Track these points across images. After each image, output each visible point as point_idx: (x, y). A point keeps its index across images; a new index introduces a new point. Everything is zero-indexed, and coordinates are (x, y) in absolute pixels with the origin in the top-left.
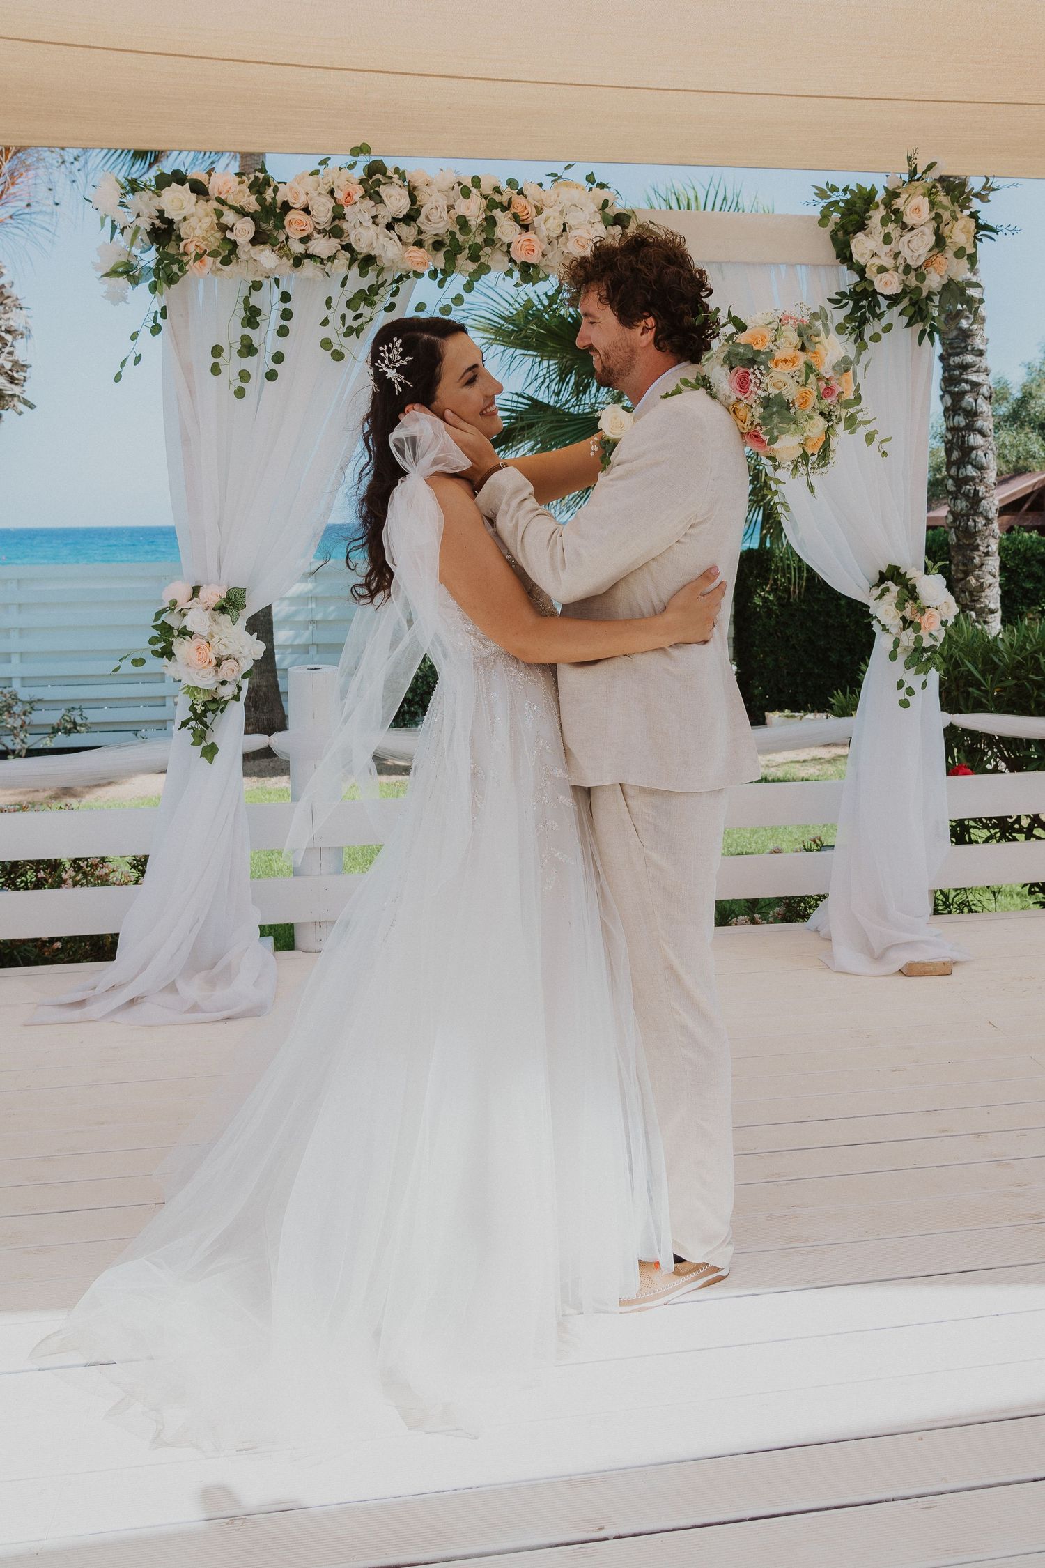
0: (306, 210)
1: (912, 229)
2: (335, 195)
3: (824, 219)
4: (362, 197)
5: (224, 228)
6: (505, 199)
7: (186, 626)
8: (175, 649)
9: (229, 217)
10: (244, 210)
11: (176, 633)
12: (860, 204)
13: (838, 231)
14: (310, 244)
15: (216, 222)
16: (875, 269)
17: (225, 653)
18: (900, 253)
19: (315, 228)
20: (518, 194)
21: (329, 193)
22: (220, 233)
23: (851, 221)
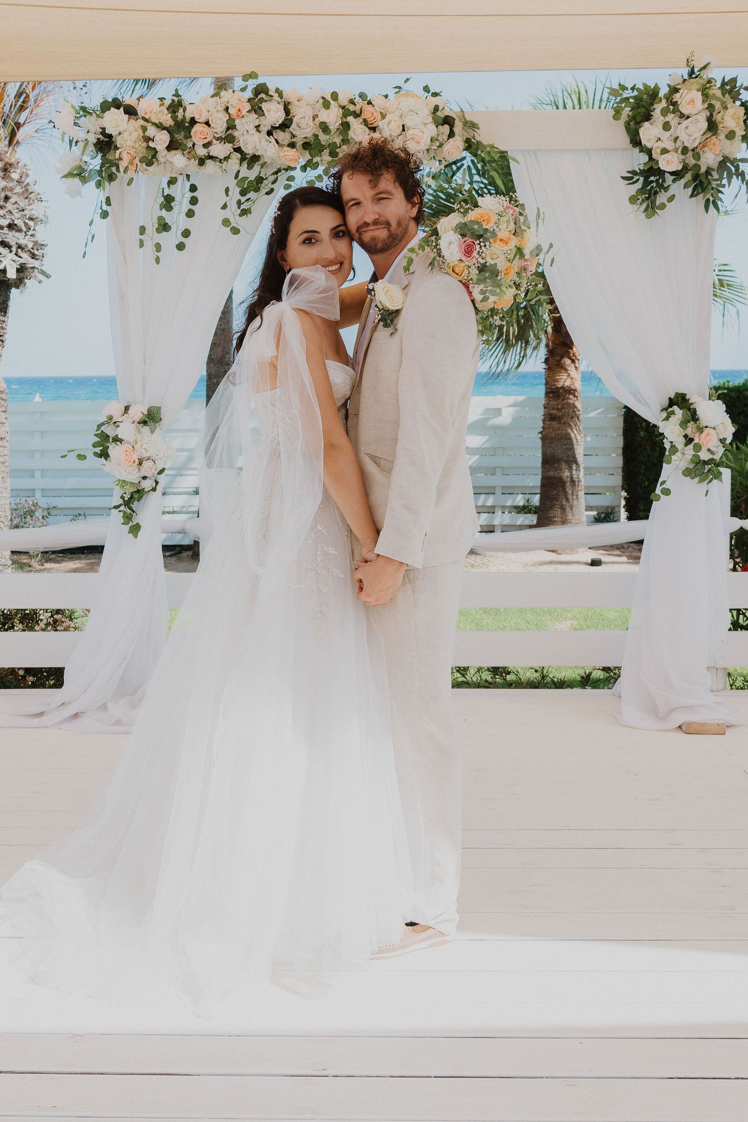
0: (207, 123)
1: (688, 117)
2: (230, 111)
3: (618, 113)
4: (249, 112)
5: (148, 139)
6: (357, 109)
7: (117, 435)
8: (110, 452)
9: (152, 131)
10: (162, 125)
11: (111, 440)
12: (645, 99)
13: (630, 121)
14: (210, 148)
15: (142, 135)
16: (659, 151)
17: (145, 455)
18: (678, 137)
19: (214, 137)
20: (368, 104)
21: (224, 110)
22: (145, 143)
23: (640, 113)
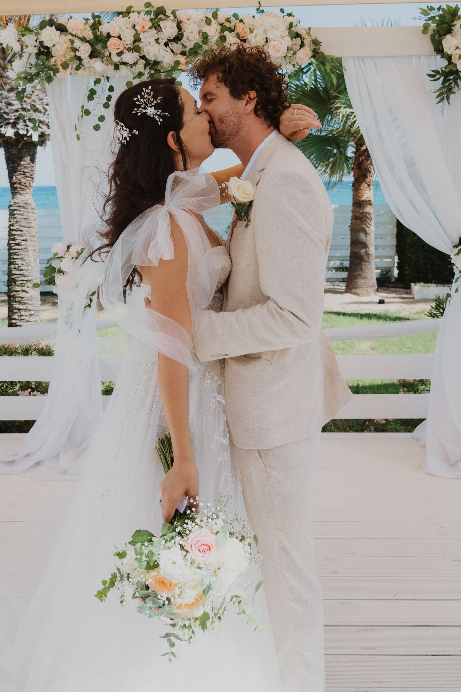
0: (119, 38)
2: (136, 28)
3: (426, 28)
4: (150, 28)
5: (75, 50)
6: (232, 25)
7: (61, 268)
8: (56, 279)
9: (78, 44)
10: (86, 39)
11: (56, 271)
12: (448, 17)
13: (435, 34)
14: (123, 56)
15: (71, 46)
16: (457, 57)
19: (125, 48)
20: (240, 22)
21: (132, 27)
22: (73, 53)
23: (443, 28)
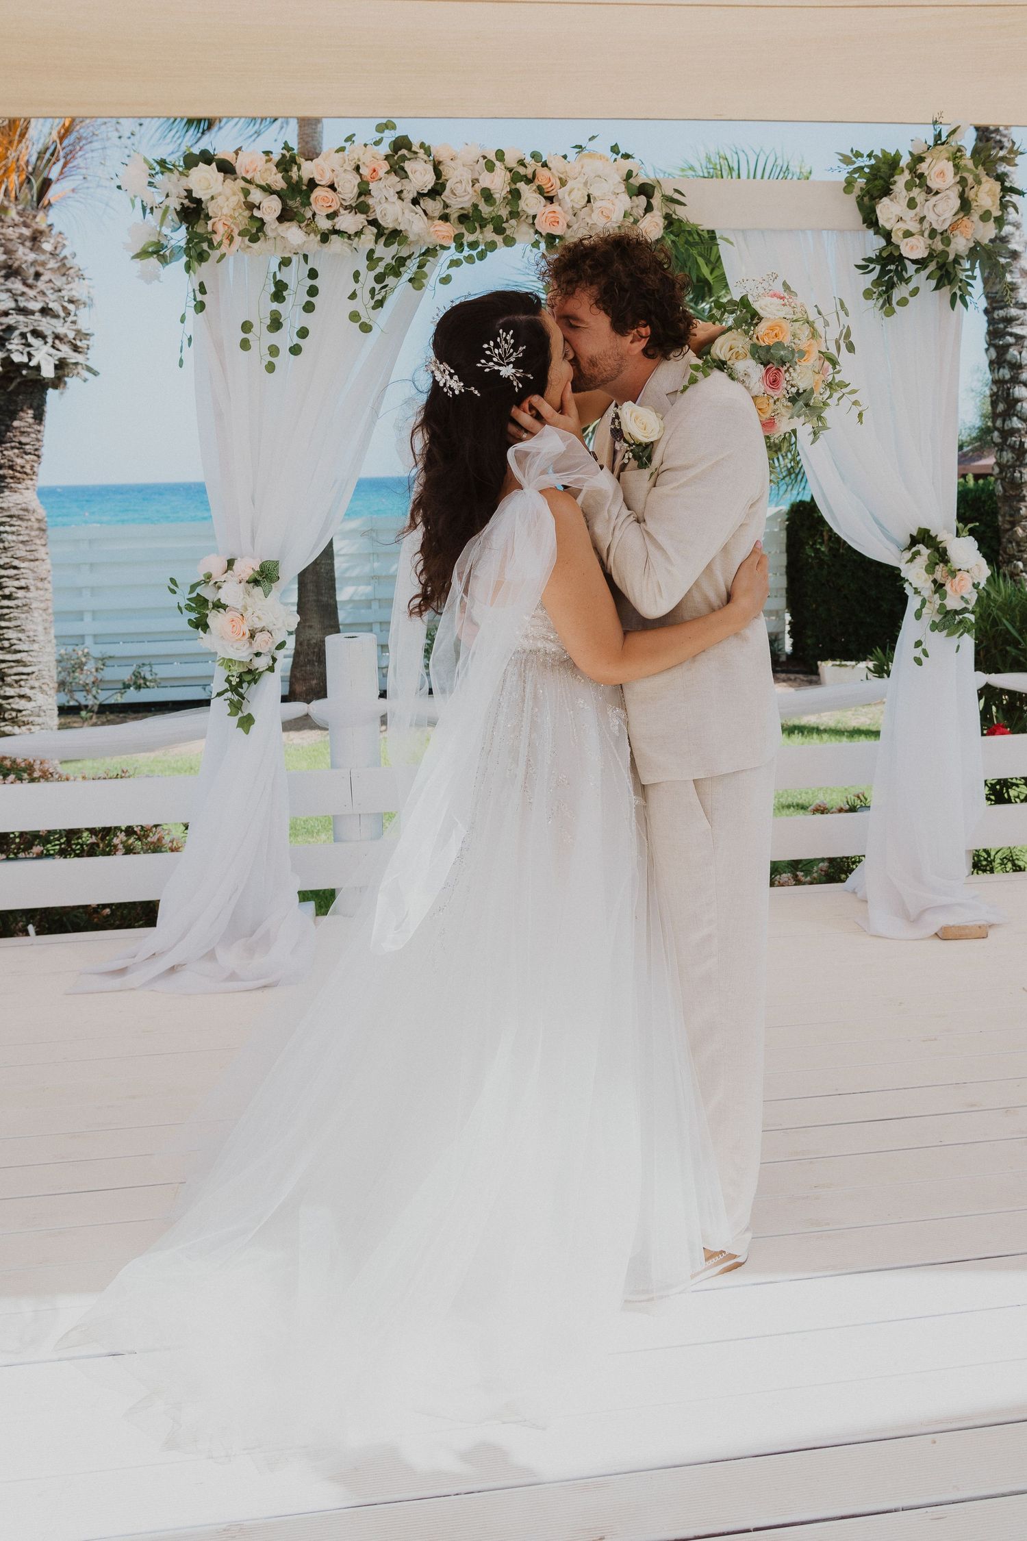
0: (332, 187)
1: (937, 193)
2: (361, 171)
3: (849, 184)
4: (387, 173)
5: (251, 206)
6: (529, 172)
7: (219, 599)
8: (209, 621)
9: (256, 196)
10: (271, 188)
11: (210, 605)
12: (884, 168)
13: (864, 196)
14: (336, 220)
15: (244, 200)
16: (901, 234)
17: (259, 625)
18: (925, 217)
19: (341, 204)
20: (543, 166)
21: (354, 170)
22: (247, 211)
23: (876, 186)
